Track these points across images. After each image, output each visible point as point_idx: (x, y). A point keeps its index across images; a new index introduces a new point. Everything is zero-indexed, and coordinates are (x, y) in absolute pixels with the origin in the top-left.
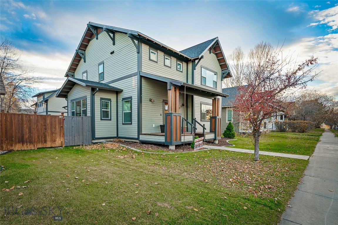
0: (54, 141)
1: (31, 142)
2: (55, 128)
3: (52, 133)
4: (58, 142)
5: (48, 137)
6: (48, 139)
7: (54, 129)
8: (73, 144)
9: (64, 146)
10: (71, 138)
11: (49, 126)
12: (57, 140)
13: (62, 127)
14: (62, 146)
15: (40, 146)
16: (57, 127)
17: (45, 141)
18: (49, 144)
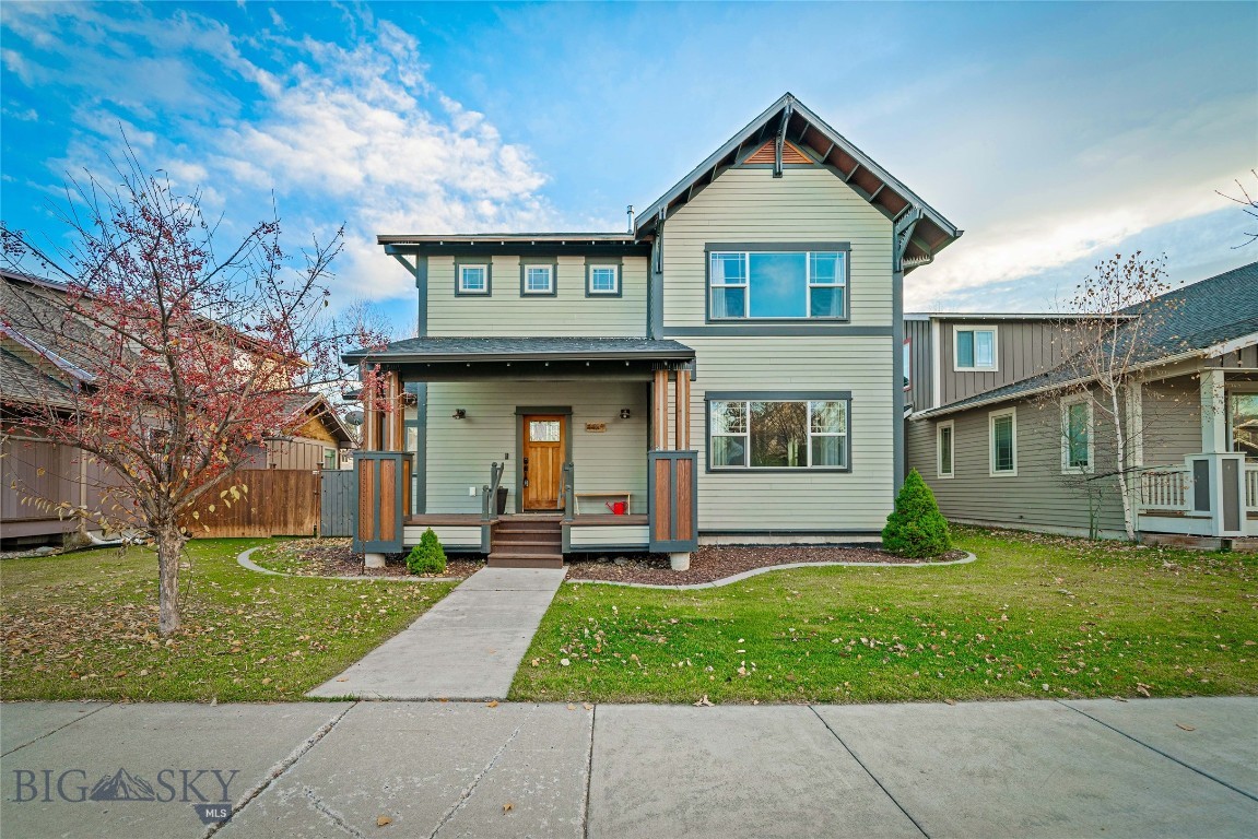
0: (300, 523)
1: (262, 524)
2: (304, 496)
3: (297, 506)
4: (308, 527)
5: (289, 516)
6: (291, 519)
7: (301, 499)
8: (340, 533)
9: (319, 535)
10: (335, 518)
11: (292, 493)
12: (307, 521)
13: (317, 494)
14: (315, 536)
15: (277, 531)
16: (308, 494)
17: (286, 524)
18: (291, 531)
